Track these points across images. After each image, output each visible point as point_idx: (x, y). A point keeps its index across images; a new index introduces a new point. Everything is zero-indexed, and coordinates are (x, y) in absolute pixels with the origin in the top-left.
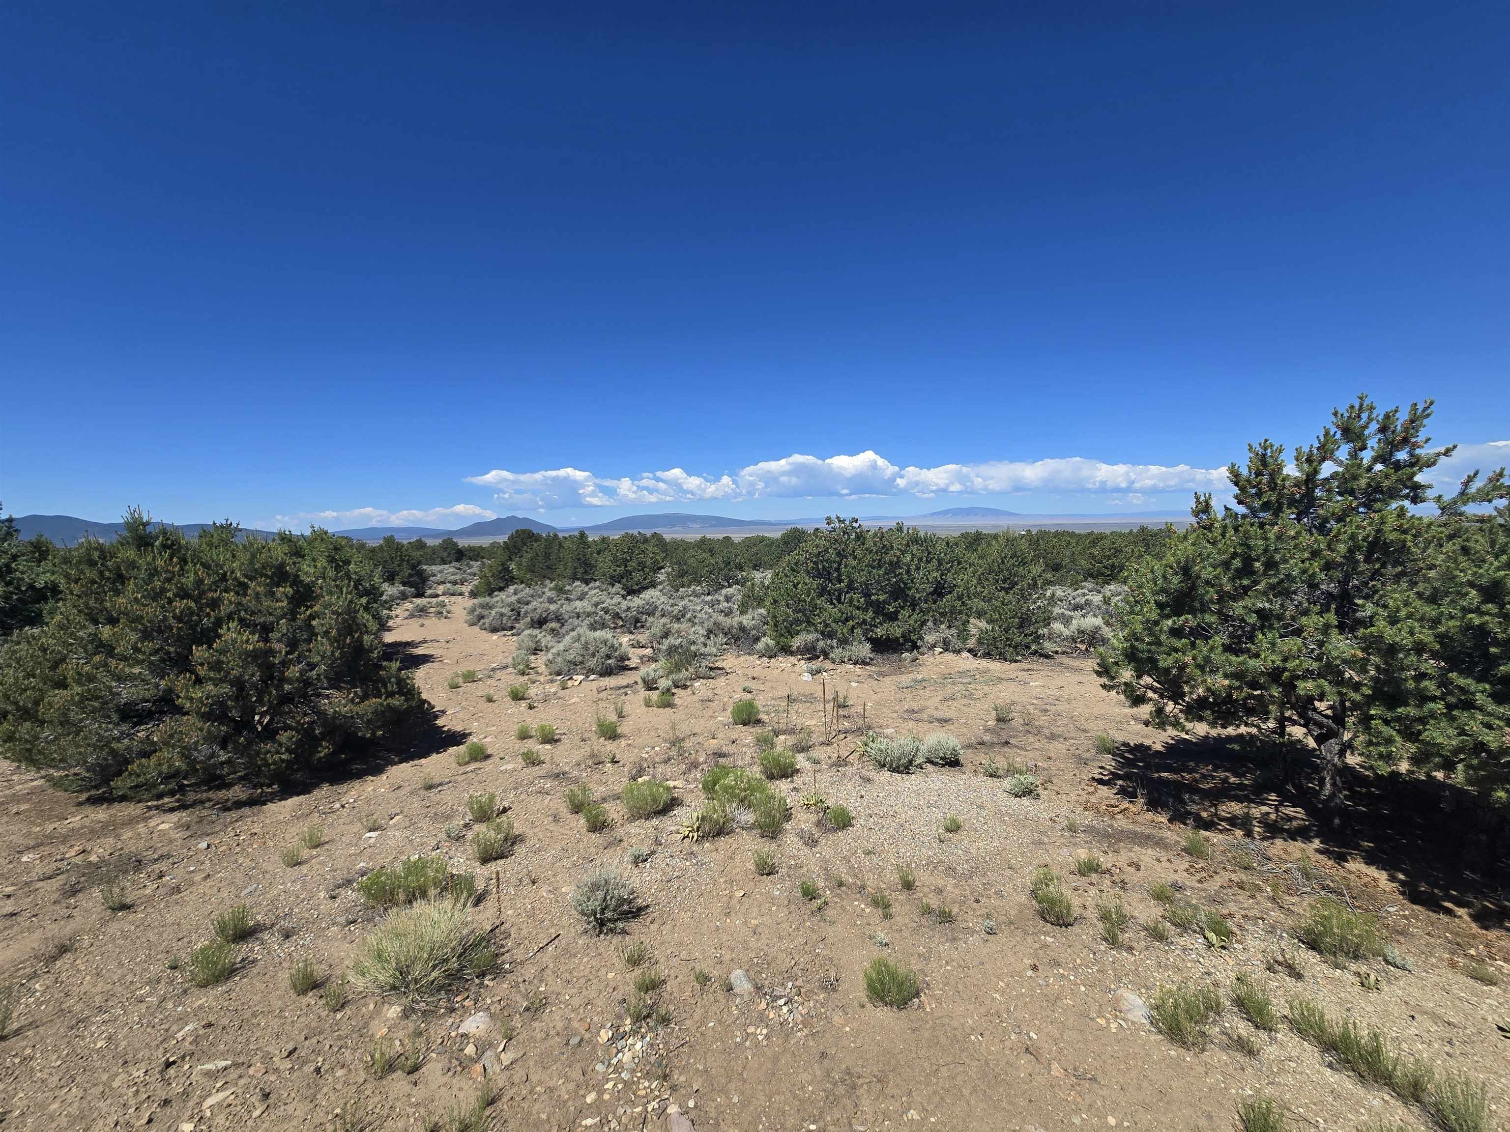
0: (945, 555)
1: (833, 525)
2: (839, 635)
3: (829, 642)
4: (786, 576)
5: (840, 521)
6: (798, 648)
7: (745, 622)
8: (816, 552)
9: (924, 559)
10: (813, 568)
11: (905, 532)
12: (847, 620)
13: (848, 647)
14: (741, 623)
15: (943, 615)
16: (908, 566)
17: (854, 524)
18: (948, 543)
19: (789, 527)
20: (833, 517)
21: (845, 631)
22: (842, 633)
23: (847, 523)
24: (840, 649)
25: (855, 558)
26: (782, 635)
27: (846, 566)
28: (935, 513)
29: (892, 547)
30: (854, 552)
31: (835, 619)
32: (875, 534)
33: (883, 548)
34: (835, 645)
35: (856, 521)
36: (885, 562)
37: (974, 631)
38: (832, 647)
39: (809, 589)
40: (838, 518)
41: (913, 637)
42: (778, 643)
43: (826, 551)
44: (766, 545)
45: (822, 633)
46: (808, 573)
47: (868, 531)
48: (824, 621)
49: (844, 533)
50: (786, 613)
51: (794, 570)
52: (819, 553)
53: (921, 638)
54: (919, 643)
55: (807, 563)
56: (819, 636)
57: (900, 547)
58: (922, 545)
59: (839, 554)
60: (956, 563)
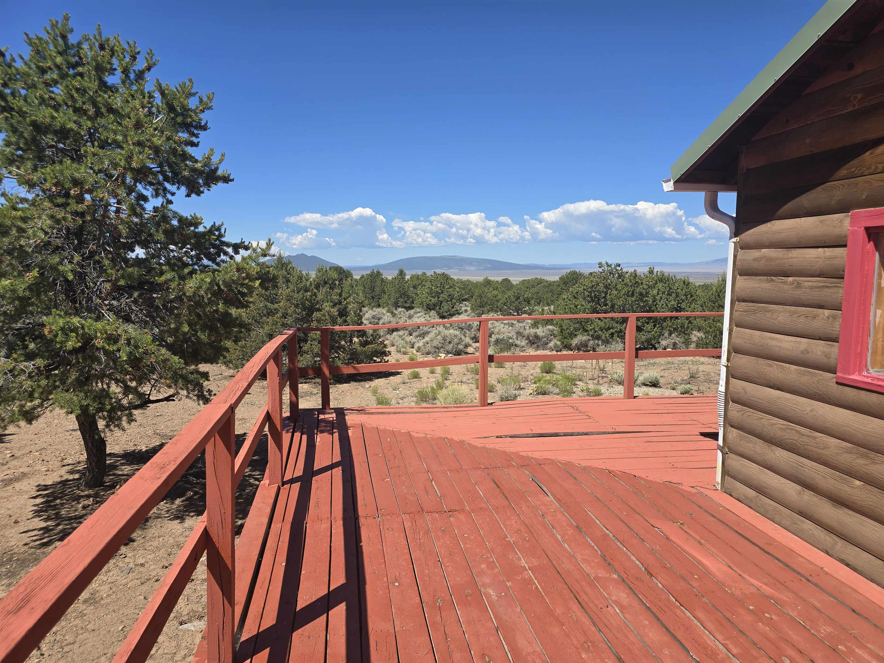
1: (603, 268)
2: (603, 338)
3: (597, 341)
4: (570, 300)
6: (576, 345)
7: (539, 334)
8: (590, 285)
9: (666, 292)
10: (588, 296)
11: (655, 274)
12: (609, 328)
13: (608, 345)
14: (536, 333)
15: (675, 329)
16: (654, 296)
20: (604, 262)
21: (607, 335)
23: (613, 266)
24: (604, 346)
25: (616, 290)
26: (565, 338)
27: (610, 295)
29: (642, 284)
30: (616, 286)
31: (601, 328)
32: (631, 274)
33: (636, 284)
34: (600, 343)
35: (619, 266)
36: (636, 292)
37: (694, 339)
38: (598, 345)
39: (585, 309)
40: (607, 263)
41: (653, 342)
42: (562, 343)
43: (598, 284)
45: (592, 336)
46: (584, 299)
47: (627, 272)
48: (594, 329)
49: (610, 273)
50: (569, 324)
51: (575, 298)
52: (593, 286)
53: (659, 343)
54: (657, 345)
55: (584, 293)
56: (590, 338)
57: (647, 283)
58: (665, 283)
59: (606, 287)
60: (689, 296)
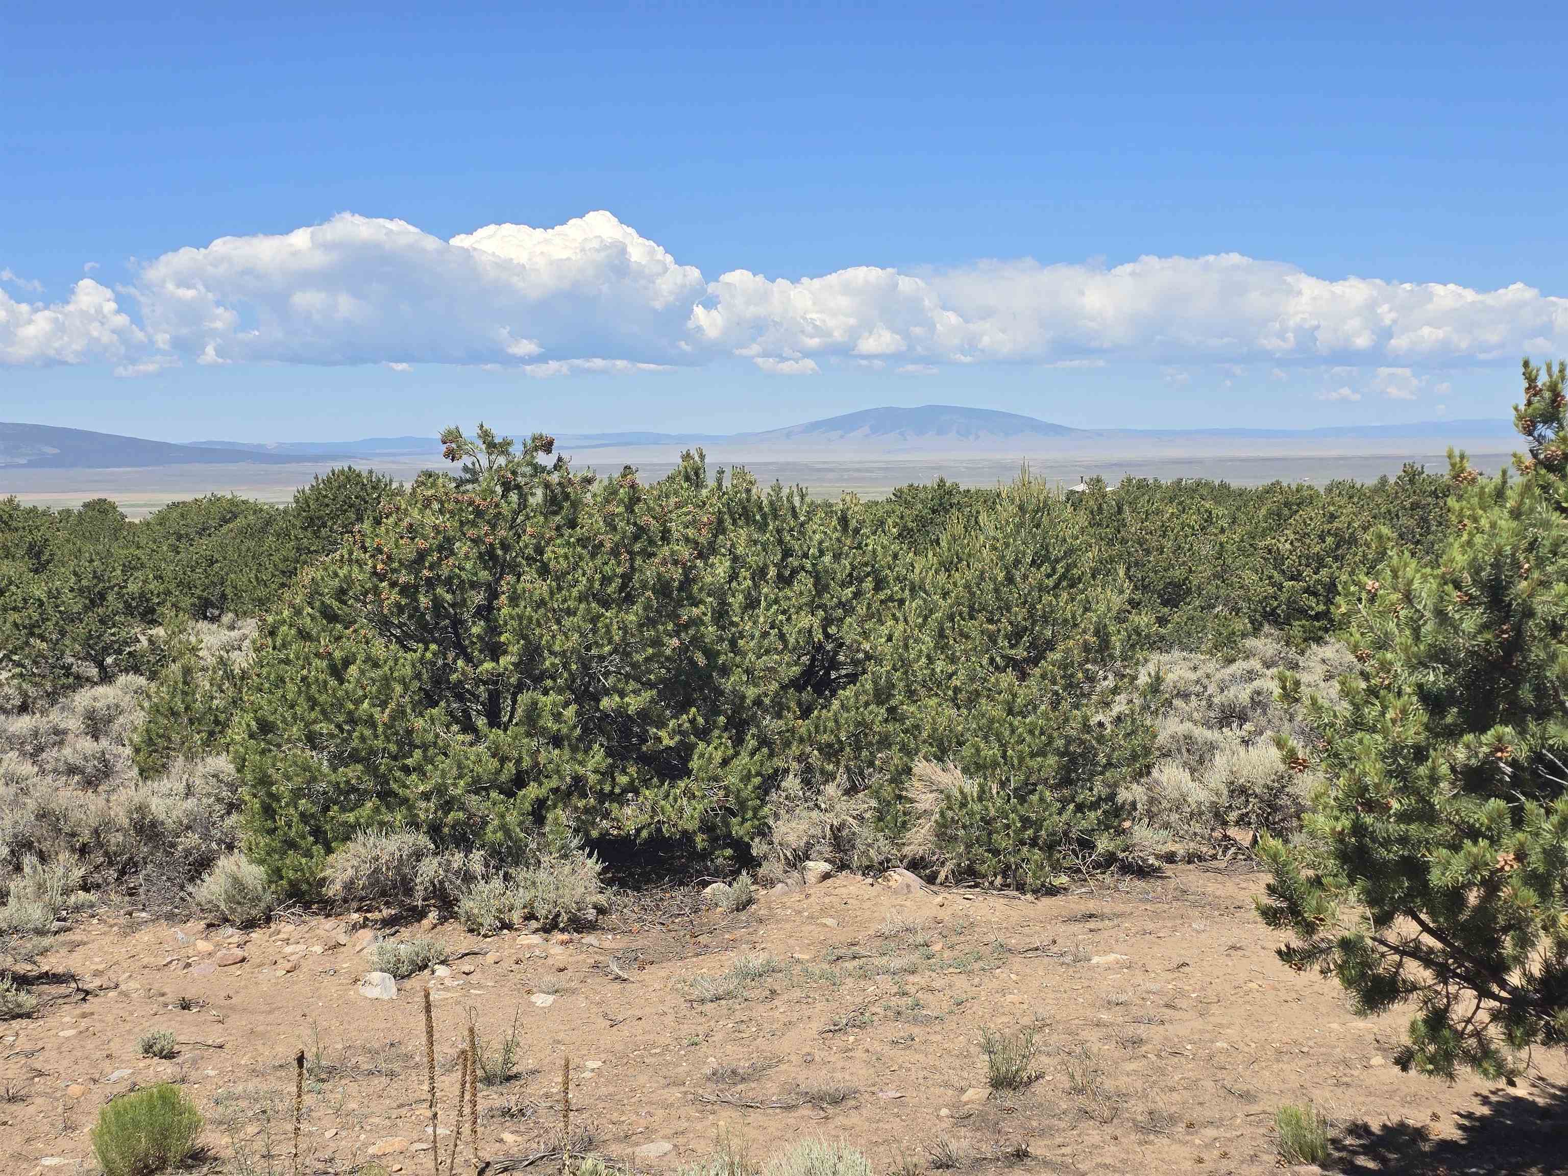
0: (837, 557)
1: (467, 460)
2: (492, 835)
3: (457, 859)
4: (304, 635)
5: (491, 446)
6: (349, 886)
7: (158, 807)
8: (408, 552)
9: (772, 572)
10: (401, 609)
11: (711, 483)
12: (520, 781)
13: (521, 874)
14: (141, 809)
15: (831, 752)
16: (721, 595)
17: (542, 459)
18: (844, 521)
19: (324, 470)
20: (470, 432)
21: (512, 818)
22: (504, 828)
23: (517, 451)
24: (497, 883)
25: (544, 571)
26: (291, 845)
27: (514, 600)
28: (815, 426)
29: (666, 536)
30: (540, 551)
31: (477, 780)
32: (611, 492)
33: (636, 538)
34: (477, 868)
35: (548, 446)
36: (644, 586)
37: (925, 800)
38: (468, 877)
39: (386, 681)
40: (486, 436)
41: (738, 829)
42: (277, 874)
43: (446, 547)
44: (245, 533)
45: (434, 830)
46: (383, 624)
47: (589, 481)
48: (440, 790)
49: (507, 487)
50: (306, 768)
51: (331, 617)
52: (422, 556)
53: (763, 831)
54: (758, 848)
55: (376, 591)
56: (423, 840)
57: (691, 532)
58: (762, 527)
59: (489, 558)
60: (868, 584)
